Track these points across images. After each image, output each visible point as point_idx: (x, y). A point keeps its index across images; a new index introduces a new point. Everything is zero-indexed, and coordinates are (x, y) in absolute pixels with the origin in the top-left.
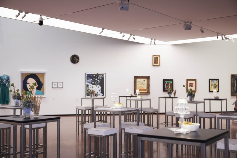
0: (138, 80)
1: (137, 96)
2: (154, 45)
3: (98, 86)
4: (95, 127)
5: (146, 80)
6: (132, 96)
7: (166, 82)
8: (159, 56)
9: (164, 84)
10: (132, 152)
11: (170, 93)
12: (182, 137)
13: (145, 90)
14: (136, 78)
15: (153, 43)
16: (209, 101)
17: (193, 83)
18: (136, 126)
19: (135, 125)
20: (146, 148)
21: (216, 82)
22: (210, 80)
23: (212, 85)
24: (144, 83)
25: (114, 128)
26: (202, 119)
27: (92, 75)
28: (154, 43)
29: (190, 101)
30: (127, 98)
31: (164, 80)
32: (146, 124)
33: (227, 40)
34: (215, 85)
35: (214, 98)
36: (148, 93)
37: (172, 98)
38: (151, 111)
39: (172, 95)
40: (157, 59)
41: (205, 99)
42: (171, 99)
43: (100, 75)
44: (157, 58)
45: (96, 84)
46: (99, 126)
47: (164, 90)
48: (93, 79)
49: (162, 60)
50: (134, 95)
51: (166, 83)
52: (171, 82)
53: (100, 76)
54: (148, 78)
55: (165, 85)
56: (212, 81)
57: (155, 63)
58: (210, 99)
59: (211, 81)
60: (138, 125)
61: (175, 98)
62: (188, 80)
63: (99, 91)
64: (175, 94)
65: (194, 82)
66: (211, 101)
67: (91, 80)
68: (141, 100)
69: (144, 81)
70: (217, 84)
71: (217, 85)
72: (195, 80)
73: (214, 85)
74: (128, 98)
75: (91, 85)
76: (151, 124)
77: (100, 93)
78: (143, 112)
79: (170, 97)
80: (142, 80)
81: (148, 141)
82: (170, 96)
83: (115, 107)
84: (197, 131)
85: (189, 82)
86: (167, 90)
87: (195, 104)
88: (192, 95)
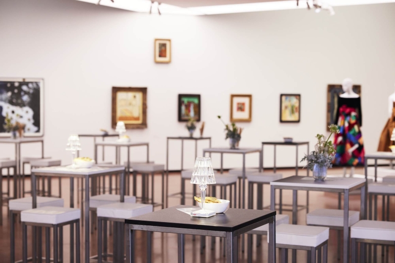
0: (121, 95)
1: (118, 135)
2: (158, 14)
3: (27, 109)
4: (35, 206)
6: (106, 135)
7: (186, 100)
8: (169, 40)
9: (180, 103)
10: (110, 256)
11: (191, 128)
12: (202, 223)
13: (137, 119)
14: (116, 90)
15: (155, 10)
16: (272, 147)
17: (243, 104)
18: (119, 204)
19: (117, 201)
20: (138, 247)
21: (294, 101)
22: (282, 95)
23: (286, 107)
24: (134, 102)
25: (72, 209)
26: (255, 186)
27: (12, 83)
28: (157, 11)
29: (231, 149)
30: (95, 140)
31: (181, 96)
32: (139, 198)
33: (318, 10)
34: (293, 107)
35: (282, 140)
36: (144, 125)
37: (196, 139)
38: (149, 168)
39: (196, 134)
40: (163, 48)
41: (264, 143)
42: (193, 142)
43: (32, 83)
44: (164, 45)
45: (22, 105)
46: (43, 205)
47: (181, 119)
48: (13, 93)
49: (175, 51)
50: (111, 132)
52: (196, 101)
53: (30, 85)
54: (144, 90)
55: (183, 108)
56: (286, 99)
57: (160, 56)
58: (275, 144)
59: (284, 98)
60: (122, 201)
61: (201, 138)
62: (233, 96)
63: (29, 120)
64: (202, 130)
65: (246, 100)
66: (278, 147)
67: (9, 94)
68: (129, 146)
69: (135, 97)
70: (297, 105)
71: (296, 108)
72: (250, 96)
73: (290, 108)
74: (99, 140)
75: (8, 108)
76: (150, 197)
77: (30, 125)
78: (131, 170)
79: (191, 138)
80: (130, 95)
81: (143, 232)
82: (191, 134)
83: (76, 166)
84: (224, 213)
85: (236, 100)
86: (186, 118)
87: (241, 156)
88: (236, 136)
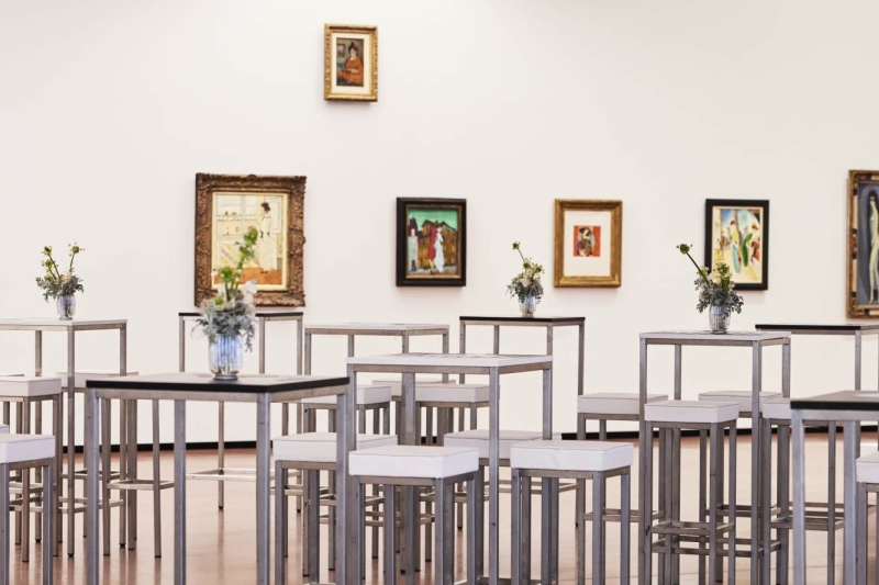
0: (222, 202)
5: (279, 202)
7: (420, 218)
8: (372, 31)
9: (403, 229)
11: (529, 293)
13: (273, 276)
14: (211, 192)
17: (596, 231)
22: (710, 204)
23: (724, 242)
24: (264, 226)
29: (715, 333)
31: (404, 206)
34: (743, 241)
36: (294, 296)
37: (549, 322)
40: (353, 56)
44: (356, 46)
47: (403, 277)
49: (391, 63)
51: (414, 222)
52: (452, 220)
54: (293, 187)
55: (413, 241)
56: (723, 215)
57: (341, 81)
59: (716, 212)
62: (564, 206)
65: (603, 219)
69: (266, 207)
71: (755, 246)
72: (613, 206)
73: (735, 243)
80: (253, 201)
82: (529, 310)
85: (573, 219)
88: (730, 300)
